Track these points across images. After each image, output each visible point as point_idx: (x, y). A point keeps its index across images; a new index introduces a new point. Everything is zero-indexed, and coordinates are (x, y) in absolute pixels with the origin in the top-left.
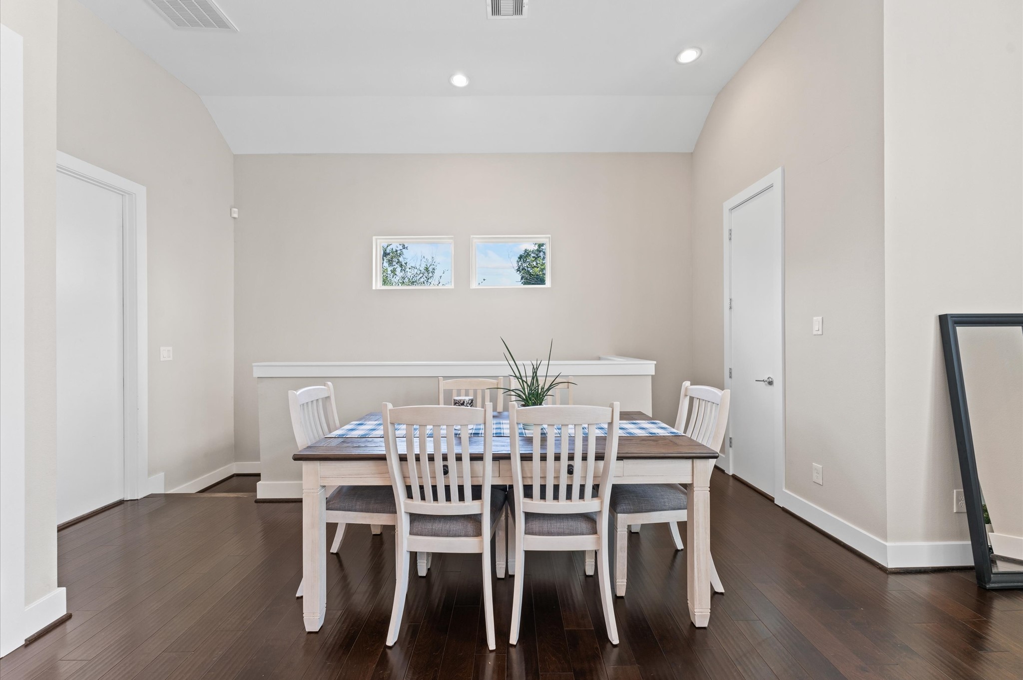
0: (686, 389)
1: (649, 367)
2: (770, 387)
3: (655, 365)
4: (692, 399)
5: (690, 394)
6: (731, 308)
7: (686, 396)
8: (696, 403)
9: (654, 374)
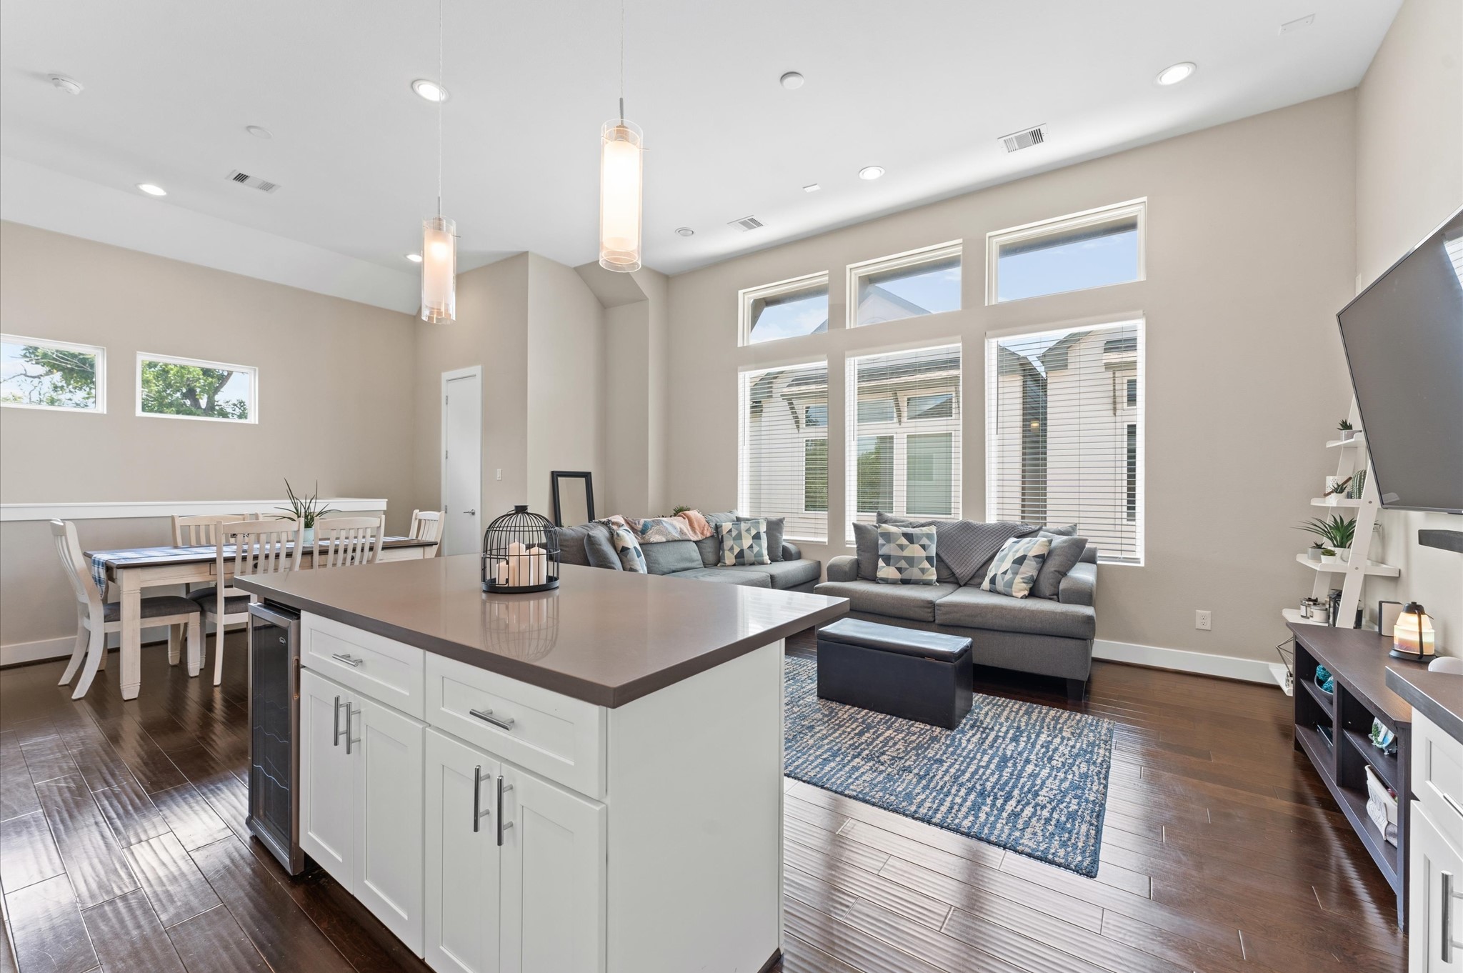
0: (416, 514)
1: (381, 504)
2: (473, 516)
3: (387, 502)
4: (420, 521)
5: (419, 517)
6: (447, 458)
7: (416, 519)
8: (423, 522)
9: (385, 509)
